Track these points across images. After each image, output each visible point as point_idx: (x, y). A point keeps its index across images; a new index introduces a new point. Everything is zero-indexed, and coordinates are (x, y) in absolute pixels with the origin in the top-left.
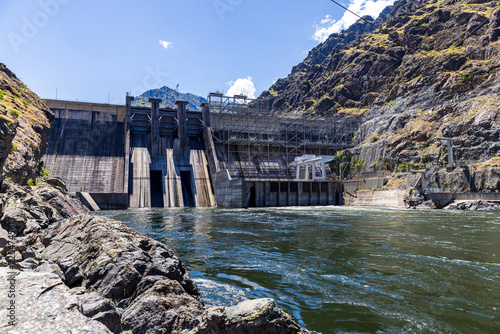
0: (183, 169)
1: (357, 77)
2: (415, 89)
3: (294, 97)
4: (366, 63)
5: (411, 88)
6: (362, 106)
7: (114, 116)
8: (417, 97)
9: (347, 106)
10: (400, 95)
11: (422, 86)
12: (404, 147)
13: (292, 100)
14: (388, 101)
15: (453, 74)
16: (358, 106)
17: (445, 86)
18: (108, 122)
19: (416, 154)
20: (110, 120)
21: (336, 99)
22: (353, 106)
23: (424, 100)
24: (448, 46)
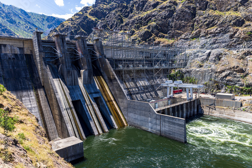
0: (95, 96)
1: (165, 19)
2: (215, 34)
3: (113, 24)
4: (170, 11)
5: (211, 33)
6: (170, 38)
7: (21, 49)
8: (217, 40)
9: (160, 37)
10: (203, 36)
11: (219, 33)
12: (229, 75)
13: (112, 26)
14: (193, 38)
15: (240, 29)
16: (166, 38)
17: (236, 35)
18: (16, 55)
19: (239, 81)
20: (18, 52)
21: (152, 31)
22: (163, 37)
23: (223, 42)
24: (228, 10)
